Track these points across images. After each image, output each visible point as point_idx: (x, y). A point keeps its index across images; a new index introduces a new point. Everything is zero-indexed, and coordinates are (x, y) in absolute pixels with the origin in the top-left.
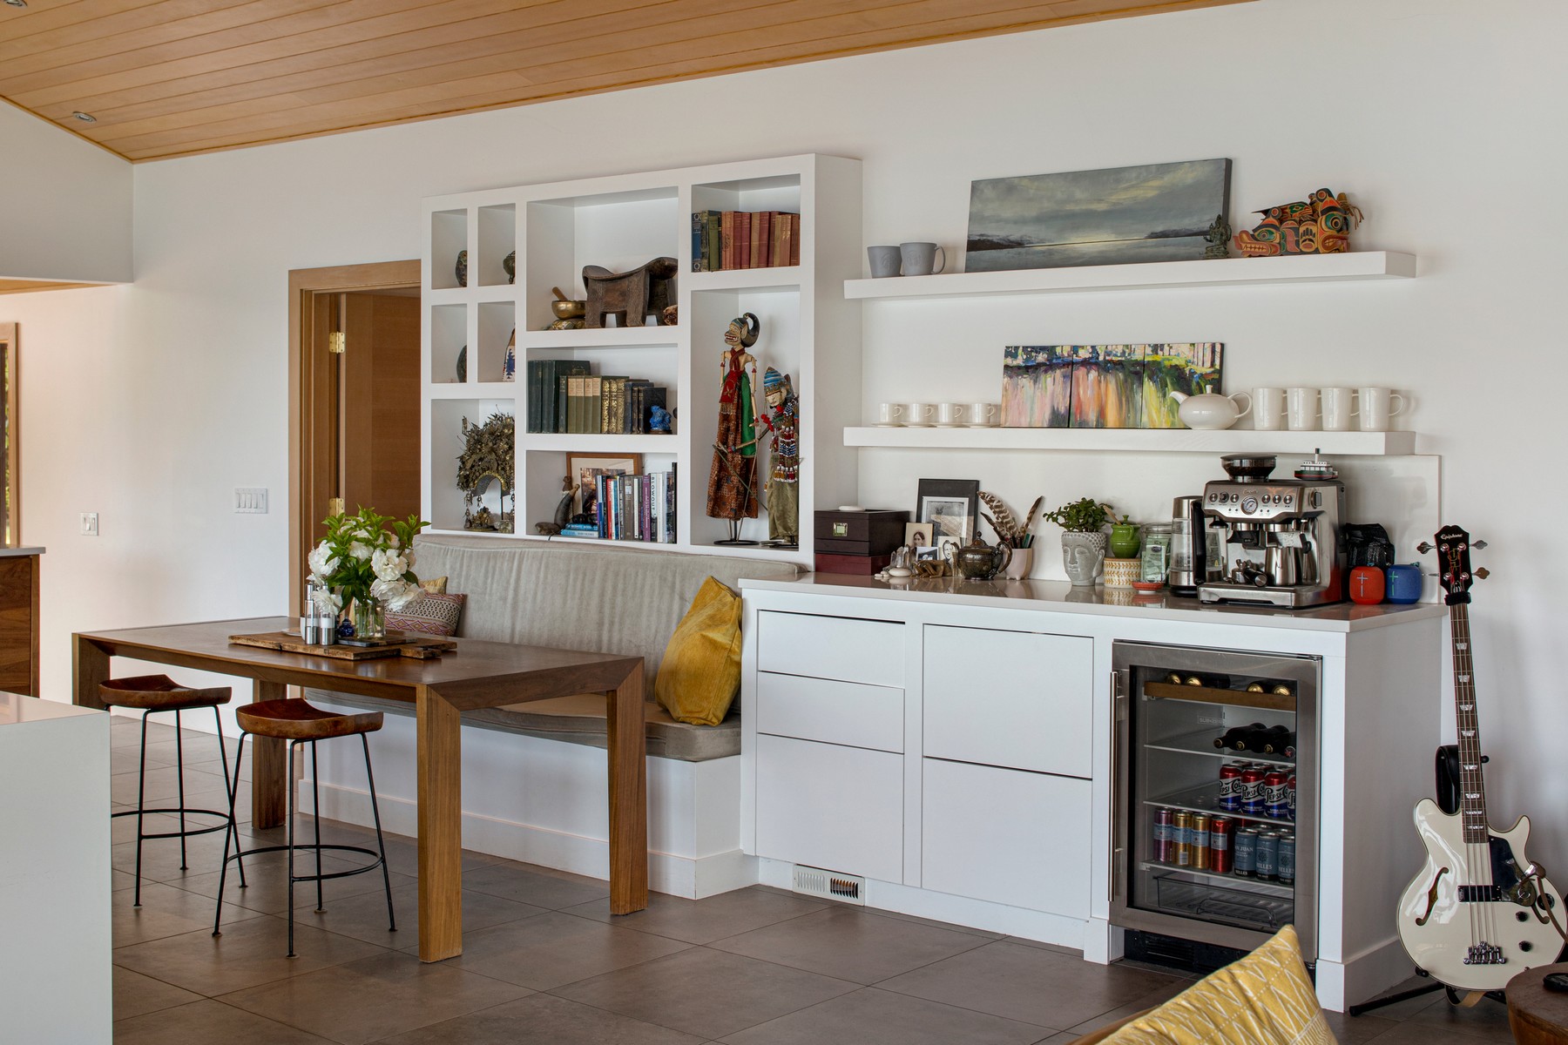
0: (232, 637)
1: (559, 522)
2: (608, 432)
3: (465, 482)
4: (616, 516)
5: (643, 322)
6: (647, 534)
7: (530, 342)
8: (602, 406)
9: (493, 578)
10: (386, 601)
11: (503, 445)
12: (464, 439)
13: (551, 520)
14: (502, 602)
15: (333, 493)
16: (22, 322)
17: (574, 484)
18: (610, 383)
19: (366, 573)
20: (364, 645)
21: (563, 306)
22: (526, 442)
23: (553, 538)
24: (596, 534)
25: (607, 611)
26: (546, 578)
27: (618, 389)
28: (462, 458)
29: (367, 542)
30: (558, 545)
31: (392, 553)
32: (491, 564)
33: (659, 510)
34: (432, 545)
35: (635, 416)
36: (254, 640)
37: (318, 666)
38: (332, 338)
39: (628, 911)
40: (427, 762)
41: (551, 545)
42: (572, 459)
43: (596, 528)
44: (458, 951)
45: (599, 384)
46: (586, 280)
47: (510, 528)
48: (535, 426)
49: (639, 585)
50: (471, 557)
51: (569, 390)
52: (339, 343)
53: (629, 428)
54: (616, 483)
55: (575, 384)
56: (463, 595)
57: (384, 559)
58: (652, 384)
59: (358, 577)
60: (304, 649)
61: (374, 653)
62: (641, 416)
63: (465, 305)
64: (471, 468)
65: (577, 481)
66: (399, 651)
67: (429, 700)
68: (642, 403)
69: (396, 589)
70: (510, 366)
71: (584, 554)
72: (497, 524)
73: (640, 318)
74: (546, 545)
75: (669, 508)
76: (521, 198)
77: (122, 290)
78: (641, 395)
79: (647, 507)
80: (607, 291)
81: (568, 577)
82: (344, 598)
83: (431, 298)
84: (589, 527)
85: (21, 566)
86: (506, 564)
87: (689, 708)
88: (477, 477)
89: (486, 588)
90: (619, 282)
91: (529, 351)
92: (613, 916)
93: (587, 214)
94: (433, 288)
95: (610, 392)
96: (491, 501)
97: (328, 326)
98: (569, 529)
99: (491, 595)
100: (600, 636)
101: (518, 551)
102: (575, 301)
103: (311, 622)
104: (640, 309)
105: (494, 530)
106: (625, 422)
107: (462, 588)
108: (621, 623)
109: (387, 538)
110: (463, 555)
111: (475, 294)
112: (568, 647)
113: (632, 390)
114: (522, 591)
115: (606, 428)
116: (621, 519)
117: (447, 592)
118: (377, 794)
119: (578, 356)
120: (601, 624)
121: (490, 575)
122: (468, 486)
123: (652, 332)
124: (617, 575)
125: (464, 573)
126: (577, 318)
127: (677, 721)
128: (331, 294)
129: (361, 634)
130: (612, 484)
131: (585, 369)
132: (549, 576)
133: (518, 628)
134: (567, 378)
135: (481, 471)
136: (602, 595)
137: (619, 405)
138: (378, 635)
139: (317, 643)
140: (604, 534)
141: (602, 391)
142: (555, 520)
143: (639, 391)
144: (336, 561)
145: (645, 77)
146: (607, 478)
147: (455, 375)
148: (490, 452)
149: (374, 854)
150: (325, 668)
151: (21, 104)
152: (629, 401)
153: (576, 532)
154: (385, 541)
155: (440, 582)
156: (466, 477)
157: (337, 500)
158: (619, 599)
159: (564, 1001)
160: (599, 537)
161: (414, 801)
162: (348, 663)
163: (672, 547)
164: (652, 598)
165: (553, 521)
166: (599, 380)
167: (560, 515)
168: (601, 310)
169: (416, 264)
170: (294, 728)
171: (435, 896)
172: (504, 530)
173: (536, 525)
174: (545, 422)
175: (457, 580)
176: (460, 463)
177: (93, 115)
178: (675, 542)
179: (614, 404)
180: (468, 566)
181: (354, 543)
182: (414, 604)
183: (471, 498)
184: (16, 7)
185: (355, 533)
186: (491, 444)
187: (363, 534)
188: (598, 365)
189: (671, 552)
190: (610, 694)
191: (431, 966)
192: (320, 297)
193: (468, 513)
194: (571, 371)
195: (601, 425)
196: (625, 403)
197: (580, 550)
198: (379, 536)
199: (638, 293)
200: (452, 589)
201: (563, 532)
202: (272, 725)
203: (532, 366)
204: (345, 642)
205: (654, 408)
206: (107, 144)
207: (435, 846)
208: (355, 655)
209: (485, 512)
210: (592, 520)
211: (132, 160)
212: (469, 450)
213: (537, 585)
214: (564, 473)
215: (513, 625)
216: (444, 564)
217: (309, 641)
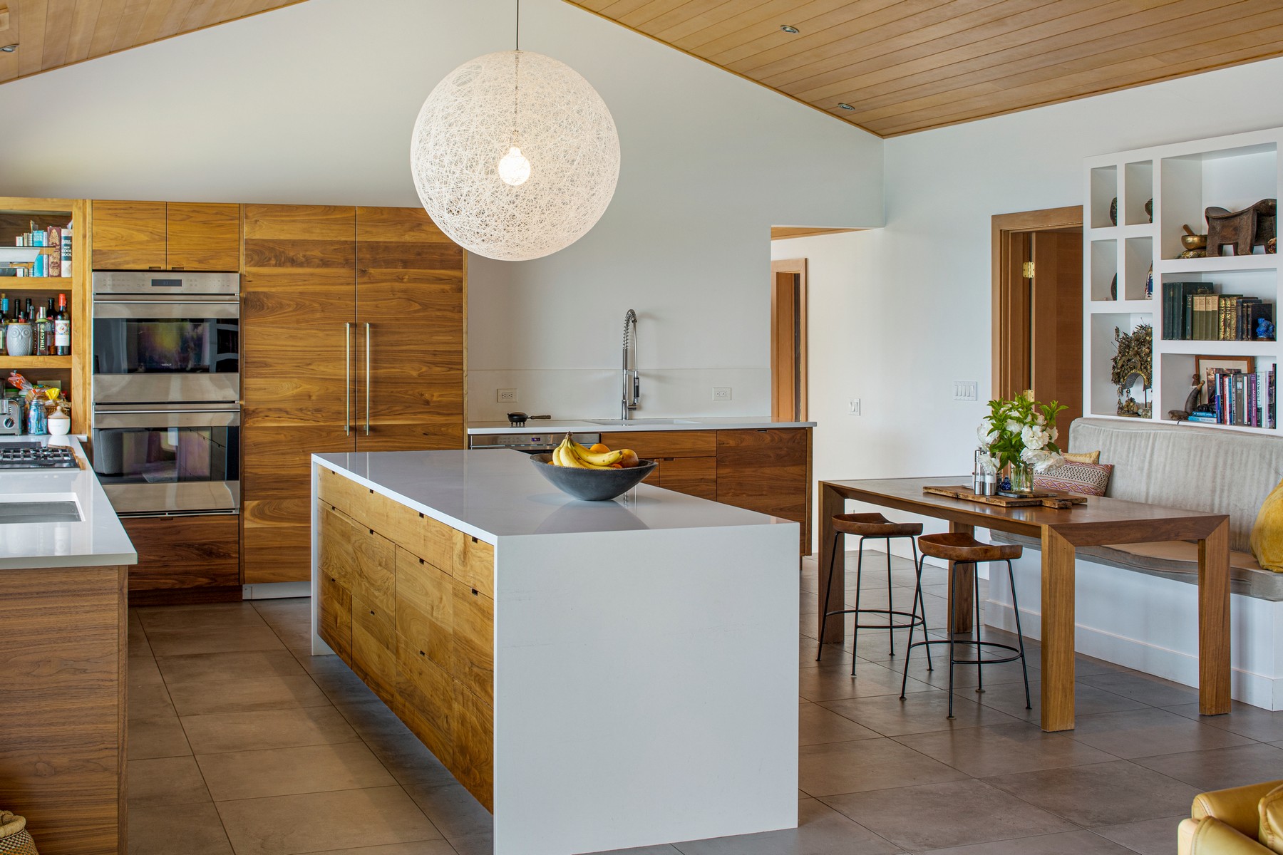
0: (926, 488)
1: (1189, 410)
2: (1224, 339)
3: (1117, 378)
4: (1230, 406)
5: (1251, 251)
6: (1254, 421)
7: (1164, 268)
8: (1219, 319)
9: (1133, 453)
10: (1033, 464)
11: (1145, 349)
12: (1117, 344)
13: (1183, 409)
14: (1139, 472)
15: (1025, 386)
16: (809, 257)
17: (1201, 380)
18: (1225, 300)
19: (1018, 443)
20: (1016, 496)
21: (1190, 239)
22: (1161, 347)
23: (1181, 423)
24: (1215, 420)
25: (1218, 480)
26: (1173, 453)
27: (1231, 305)
28: (1115, 360)
29: (1018, 420)
30: (1183, 428)
31: (1037, 429)
32: (1132, 442)
33: (1263, 402)
34: (1090, 426)
35: (1245, 326)
36: (940, 491)
37: (984, 511)
38: (1025, 266)
39: (1214, 713)
40: (1048, 582)
41: (1178, 428)
42: (1200, 361)
43: (1215, 415)
44: (1071, 726)
45: (1217, 301)
46: (1207, 218)
47: (1149, 414)
48: (1167, 335)
49: (1244, 461)
50: (1118, 435)
51: (1194, 306)
52: (1030, 270)
53: (1240, 336)
54: (1230, 379)
55: (1198, 301)
56: (1111, 466)
57: (1031, 433)
58: (1260, 301)
59: (1012, 446)
60: (973, 498)
61: (1024, 503)
62: (1250, 326)
63: (1116, 240)
64: (1121, 367)
65: (1204, 378)
66: (1041, 501)
67: (1051, 536)
68: (1251, 316)
69: (1040, 456)
70: (1150, 288)
71: (1203, 436)
72: (1140, 411)
73: (1248, 248)
74: (1174, 427)
75: (1270, 400)
76: (1156, 155)
77: (877, 232)
78: (1250, 309)
79: (1254, 399)
80: (1223, 227)
81: (1189, 453)
82: (1001, 461)
83: (1091, 235)
84: (1211, 415)
85: (799, 435)
86: (1143, 442)
87: (1272, 558)
88: (1126, 375)
89: (1128, 461)
90: (1232, 219)
91: (1163, 275)
92: (1202, 716)
93: (1211, 166)
94: (1092, 228)
95: (1226, 307)
96: (1137, 393)
97: (1022, 257)
98: (1195, 416)
99: (1131, 466)
100: (1213, 500)
101: (1153, 432)
102: (1201, 236)
103: (979, 478)
104: (1249, 241)
105: (1139, 416)
106: (1237, 331)
107: (1111, 459)
108: (1229, 491)
109: (1034, 417)
110: (1112, 435)
111: (1123, 232)
112: (1188, 508)
113: (1242, 305)
114: (1155, 463)
115: (1222, 336)
116: (1234, 409)
117: (1100, 463)
118: (1018, 608)
119: (1205, 279)
120: (1214, 491)
121: (1131, 451)
122: (1119, 381)
123: (1259, 259)
124: (1226, 453)
125: (1112, 448)
126: (1201, 250)
127: (1262, 568)
128: (1024, 233)
129: (1015, 488)
130: (1227, 380)
131: (1209, 289)
132: (1175, 452)
133: (1151, 492)
134: (1193, 296)
135: (1129, 369)
136: (1215, 468)
137: (1232, 318)
138: (1028, 490)
139: (983, 494)
140: (1221, 420)
141: (1219, 307)
142: (1186, 409)
143: (1248, 306)
144: (996, 434)
145: (1255, 55)
146: (1223, 375)
147: (1110, 295)
148: (1135, 355)
149: (1017, 651)
150: (988, 512)
151: (803, 99)
152: (1240, 314)
153: (1200, 419)
154: (1033, 420)
155: (1094, 455)
156: (1118, 374)
157: (1029, 391)
158: (1228, 472)
159: (1140, 767)
160: (1218, 423)
161: (1040, 614)
162: (1002, 509)
163: (1272, 432)
164: (1253, 472)
165: (1183, 410)
166: (1217, 298)
167: (1189, 405)
168: (1218, 242)
169: (1079, 209)
170: (955, 552)
171: (1053, 682)
172: (1146, 416)
173: (1169, 413)
174: (1175, 331)
175: (1107, 454)
176: (1113, 363)
177: (851, 105)
178: (1275, 428)
179: (1228, 317)
180: (1116, 443)
181: (1009, 420)
182: (1054, 467)
183: (1122, 390)
184: (791, 33)
185: (1010, 413)
186: (1136, 348)
187: (1015, 414)
188: (1221, 286)
189: (1269, 435)
190: (1201, 542)
191: (1049, 735)
192: (1015, 235)
193: (1120, 402)
194: (1197, 291)
195: (1219, 334)
196: (1237, 316)
197: (1199, 432)
198: (1027, 415)
199: (1247, 228)
200: (1104, 461)
201: (1190, 418)
202: (941, 549)
203: (1166, 287)
204: (1003, 494)
205: (1260, 320)
206: (864, 125)
207: (1053, 645)
208: (1007, 503)
209: (1132, 401)
210: (1212, 409)
211: (882, 136)
212: (1120, 353)
213: (1166, 458)
214: (1193, 372)
215: (1148, 489)
216: (1098, 441)
217: (977, 492)
